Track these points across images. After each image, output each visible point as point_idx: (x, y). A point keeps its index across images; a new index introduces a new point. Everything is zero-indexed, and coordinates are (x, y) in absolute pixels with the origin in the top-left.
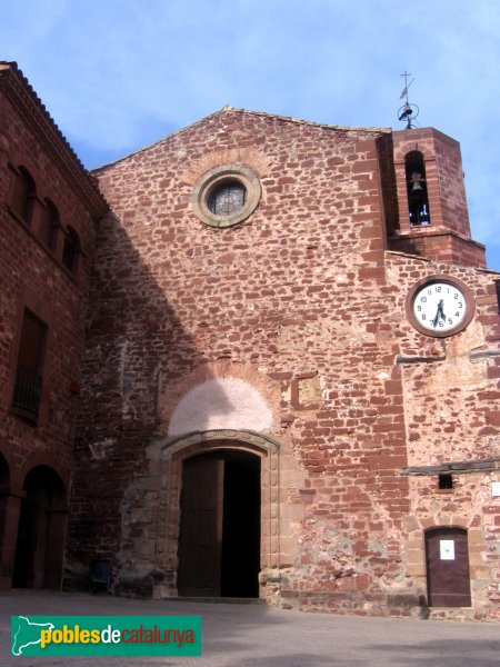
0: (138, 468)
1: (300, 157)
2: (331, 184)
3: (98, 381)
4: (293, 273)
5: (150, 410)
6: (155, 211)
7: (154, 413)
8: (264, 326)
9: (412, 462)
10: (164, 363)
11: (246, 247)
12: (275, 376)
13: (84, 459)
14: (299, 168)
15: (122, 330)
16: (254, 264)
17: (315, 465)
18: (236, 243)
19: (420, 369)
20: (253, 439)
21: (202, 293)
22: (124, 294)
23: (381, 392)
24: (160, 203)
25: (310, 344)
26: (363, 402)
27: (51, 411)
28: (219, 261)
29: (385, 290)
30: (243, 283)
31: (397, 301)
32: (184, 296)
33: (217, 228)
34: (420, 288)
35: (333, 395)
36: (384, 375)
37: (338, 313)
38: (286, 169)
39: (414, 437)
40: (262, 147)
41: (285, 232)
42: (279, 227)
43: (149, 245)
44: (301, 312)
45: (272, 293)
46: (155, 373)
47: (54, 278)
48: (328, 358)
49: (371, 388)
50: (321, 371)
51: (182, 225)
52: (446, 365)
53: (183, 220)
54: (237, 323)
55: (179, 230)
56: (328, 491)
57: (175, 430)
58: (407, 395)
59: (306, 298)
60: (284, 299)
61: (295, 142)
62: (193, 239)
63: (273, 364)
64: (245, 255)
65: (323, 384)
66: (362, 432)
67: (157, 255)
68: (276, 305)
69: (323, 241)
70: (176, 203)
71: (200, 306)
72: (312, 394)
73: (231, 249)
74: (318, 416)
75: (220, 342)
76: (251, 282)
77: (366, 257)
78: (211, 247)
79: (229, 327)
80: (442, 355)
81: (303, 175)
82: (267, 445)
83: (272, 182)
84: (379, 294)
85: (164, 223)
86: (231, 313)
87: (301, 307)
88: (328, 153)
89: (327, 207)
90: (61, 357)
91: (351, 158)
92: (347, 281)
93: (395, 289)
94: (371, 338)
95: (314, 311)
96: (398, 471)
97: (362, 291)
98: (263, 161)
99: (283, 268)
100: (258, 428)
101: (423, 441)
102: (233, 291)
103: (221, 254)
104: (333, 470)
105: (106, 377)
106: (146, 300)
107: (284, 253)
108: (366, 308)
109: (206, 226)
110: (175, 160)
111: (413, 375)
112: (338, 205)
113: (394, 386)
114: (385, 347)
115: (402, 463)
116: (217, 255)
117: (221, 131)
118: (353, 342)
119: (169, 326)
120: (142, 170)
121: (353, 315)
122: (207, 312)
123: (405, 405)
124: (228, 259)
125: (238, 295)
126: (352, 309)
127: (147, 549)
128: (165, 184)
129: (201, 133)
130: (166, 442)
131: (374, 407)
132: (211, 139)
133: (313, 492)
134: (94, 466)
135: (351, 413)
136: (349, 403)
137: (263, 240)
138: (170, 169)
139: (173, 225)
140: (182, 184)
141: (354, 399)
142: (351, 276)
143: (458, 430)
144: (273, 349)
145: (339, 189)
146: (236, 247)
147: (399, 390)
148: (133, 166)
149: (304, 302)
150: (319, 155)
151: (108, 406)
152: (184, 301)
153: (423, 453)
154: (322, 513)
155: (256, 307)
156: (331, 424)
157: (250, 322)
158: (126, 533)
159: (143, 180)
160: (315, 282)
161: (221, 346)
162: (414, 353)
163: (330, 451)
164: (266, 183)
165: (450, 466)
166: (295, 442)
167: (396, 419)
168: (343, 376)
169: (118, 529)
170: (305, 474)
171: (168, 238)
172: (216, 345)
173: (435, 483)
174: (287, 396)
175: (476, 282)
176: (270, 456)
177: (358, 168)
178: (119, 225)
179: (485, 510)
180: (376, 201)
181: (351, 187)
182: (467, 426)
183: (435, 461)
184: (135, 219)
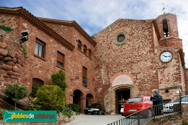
0: (107, 93)
1: (136, 28)
2: (142, 33)
3: (98, 77)
4: (135, 53)
5: (108, 82)
6: (106, 43)
7: (109, 83)
8: (130, 64)
9: (160, 88)
10: (110, 73)
11: (125, 48)
12: (132, 74)
13: (97, 92)
14: (135, 30)
15: (102, 67)
16: (127, 52)
17: (141, 90)
18: (123, 48)
19: (162, 70)
20: (128, 86)
21: (117, 59)
22: (101, 61)
23: (154, 75)
24: (107, 41)
25: (139, 67)
26: (150, 77)
27: (89, 84)
28: (120, 52)
29: (154, 54)
30: (125, 56)
31: (157, 56)
32: (113, 60)
33: (119, 45)
34: (162, 53)
35: (144, 76)
36: (154, 72)
37: (145, 60)
38: (133, 31)
39: (161, 83)
40: (127, 26)
41: (133, 44)
42: (132, 43)
43: (105, 50)
44: (137, 61)
45: (131, 57)
46: (109, 75)
47: (87, 59)
48: (143, 69)
49: (151, 74)
50: (141, 72)
51: (112, 45)
52: (167, 69)
53: (112, 44)
54: (124, 64)
55: (111, 46)
56: (143, 94)
57: (113, 85)
58: (159, 75)
59: (138, 58)
60: (133, 58)
61: (134, 24)
62: (114, 48)
63: (132, 71)
64: (125, 50)
65: (142, 74)
66: (150, 83)
67: (107, 52)
68: (132, 60)
69: (141, 46)
70: (110, 41)
71: (117, 61)
72: (140, 76)
73: (122, 49)
74: (141, 80)
75: (121, 68)
76: (127, 56)
77: (150, 48)
78: (118, 49)
79: (123, 65)
80: (166, 67)
81: (136, 32)
82: (131, 87)
83: (130, 34)
84: (153, 55)
85: (108, 45)
86: (123, 62)
87: (137, 60)
88: (142, 26)
89: (142, 38)
90: (90, 74)
91: (146, 27)
92: (146, 53)
93: (157, 54)
94: (152, 64)
95: (140, 60)
97: (149, 55)
98: (128, 30)
99: (133, 52)
100: (129, 84)
101: (162, 84)
102: (123, 58)
103: (120, 50)
104: (144, 90)
106: (106, 61)
107: (133, 49)
108: (150, 58)
109: (117, 45)
110: (109, 32)
111: (160, 71)
112: (144, 37)
113: (156, 74)
114: (155, 66)
115: (158, 88)
116: (119, 51)
117: (118, 24)
118: (148, 66)
119: (111, 66)
120: (103, 35)
121: (148, 60)
122: (118, 62)
123: (159, 77)
124: (122, 51)
125: (124, 58)
126: (148, 59)
127: (109, 107)
128: (107, 37)
129: (114, 25)
130: (111, 88)
131: (152, 78)
132: (116, 26)
133: (140, 95)
134: (99, 93)
135: (148, 79)
136: (147, 77)
137: (129, 47)
138: (108, 34)
139: (110, 45)
140: (111, 37)
141: (148, 77)
142: (147, 52)
143: (169, 81)
144: (132, 68)
145: (144, 34)
146: (123, 49)
147: (157, 74)
148: (101, 34)
149: (138, 59)
150: (140, 27)
151: (100, 82)
152: (113, 61)
153: (162, 86)
155: (128, 60)
156: (143, 82)
157: (127, 63)
158: (105, 104)
159: (103, 37)
160: (140, 54)
161: (121, 69)
162: (160, 67)
163: (144, 87)
164: (129, 34)
165: (168, 88)
166: (137, 86)
167: (157, 80)
168: (146, 72)
169: (104, 103)
170: (139, 91)
171: (109, 48)
172: (120, 69)
173: (165, 91)
174: (135, 77)
175: (174, 51)
176: (132, 89)
177: (148, 29)
178: (99, 47)
179: (175, 96)
180: (152, 35)
181: (147, 33)
182: (171, 80)
183: (165, 87)
184: (102, 45)
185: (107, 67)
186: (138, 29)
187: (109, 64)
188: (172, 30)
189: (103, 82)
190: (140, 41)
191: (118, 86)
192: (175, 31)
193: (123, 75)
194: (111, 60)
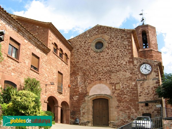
0: (83, 102)
1: (115, 36)
2: (122, 42)
3: (74, 84)
4: (114, 62)
5: (85, 90)
6: (83, 49)
7: (86, 91)
8: (108, 73)
9: (140, 101)
10: (88, 81)
11: (103, 56)
12: (111, 83)
13: (72, 100)
14: (114, 39)
15: (78, 74)
16: (105, 60)
17: (119, 101)
18: (101, 55)
19: (141, 82)
21: (95, 66)
22: (78, 67)
23: (133, 87)
24: (84, 47)
25: (118, 77)
26: (129, 89)
27: (65, 91)
28: (98, 59)
29: (134, 65)
30: (103, 64)
31: (136, 68)
32: (91, 67)
33: (97, 52)
34: (141, 65)
35: (123, 87)
36: (134, 83)
37: (124, 70)
38: (112, 39)
39: (140, 96)
40: (106, 34)
41: (112, 53)
42: (111, 52)
43: (83, 56)
44: (116, 70)
45: (110, 66)
46: (86, 83)
47: (63, 64)
48: (122, 80)
49: (131, 86)
50: (120, 82)
51: (90, 52)
52: (147, 81)
53: (89, 51)
54: (102, 73)
55: (89, 53)
56: (122, 106)
57: (90, 94)
58: (139, 87)
59: (117, 67)
60: (112, 67)
61: (113, 33)
62: (92, 55)
63: (110, 81)
64: (104, 58)
65: (121, 85)
66: (129, 95)
67: (84, 58)
68: (111, 69)
69: (120, 55)
70: (88, 47)
71: (94, 69)
72: (119, 87)
74: (120, 91)
75: (99, 76)
76: (105, 64)
77: (129, 58)
78: (96, 56)
79: (101, 73)
80: (146, 79)
81: (115, 40)
82: (109, 97)
83: (108, 42)
84: (133, 66)
85: (85, 51)
86: (101, 71)
87: (116, 69)
88: (121, 35)
89: (121, 47)
90: (66, 80)
91: (126, 36)
92: (126, 64)
93: (136, 65)
94: (131, 75)
95: (119, 70)
96: (137, 103)
97: (129, 66)
98: (107, 37)
99: (112, 61)
100: (108, 94)
101: (142, 96)
102: (101, 66)
103: (98, 58)
104: (123, 102)
105: (75, 84)
106: (83, 68)
107: (112, 57)
108: (130, 69)
110: (87, 37)
112: (123, 47)
113: (136, 85)
114: (134, 77)
115: (138, 101)
116: (97, 58)
117: (97, 30)
118: (127, 76)
119: (88, 73)
120: (80, 39)
121: (127, 71)
122: (96, 70)
123: (139, 89)
124: (100, 59)
125: (102, 67)
126: (127, 70)
127: (86, 117)
128: (85, 42)
129: (92, 31)
130: (89, 96)
131: (132, 90)
132: (95, 32)
133: (119, 106)
134: (74, 101)
135: (127, 91)
136: (126, 89)
137: (107, 55)
138: (86, 39)
139: (87, 52)
140: (89, 43)
141: (128, 88)
142: (126, 62)
143: (149, 94)
144: (110, 78)
145: (123, 43)
146: (101, 56)
148: (78, 39)
149: (116, 68)
150: (119, 36)
151: (76, 89)
152: (91, 68)
153: (142, 99)
154: (121, 110)
155: (106, 69)
156: (122, 93)
157: (105, 72)
158: (82, 114)
159: (80, 42)
160: (119, 64)
161: (99, 77)
162: (140, 79)
163: (123, 98)
164: (107, 42)
165: (148, 102)
166: (116, 97)
167: (136, 92)
168: (125, 83)
169: (80, 113)
170: (118, 103)
171: (87, 54)
172: (98, 77)
173: (145, 105)
174: (114, 87)
175: (154, 64)
176: (110, 100)
177: (128, 38)
178: (76, 52)
179: (155, 110)
180: (131, 46)
181: (126, 43)
182: (151, 93)
183: (144, 101)
184: (79, 50)
185: (84, 74)
186: (117, 38)
187: (86, 71)
188: (151, 42)
189: (80, 90)
190: (119, 50)
191: (95, 96)
192: (154, 43)
193: (101, 84)
194: (88, 67)
